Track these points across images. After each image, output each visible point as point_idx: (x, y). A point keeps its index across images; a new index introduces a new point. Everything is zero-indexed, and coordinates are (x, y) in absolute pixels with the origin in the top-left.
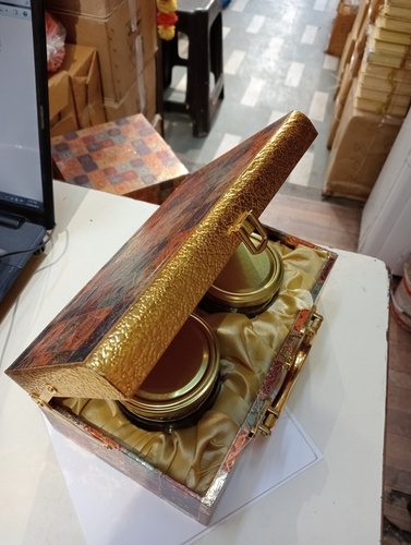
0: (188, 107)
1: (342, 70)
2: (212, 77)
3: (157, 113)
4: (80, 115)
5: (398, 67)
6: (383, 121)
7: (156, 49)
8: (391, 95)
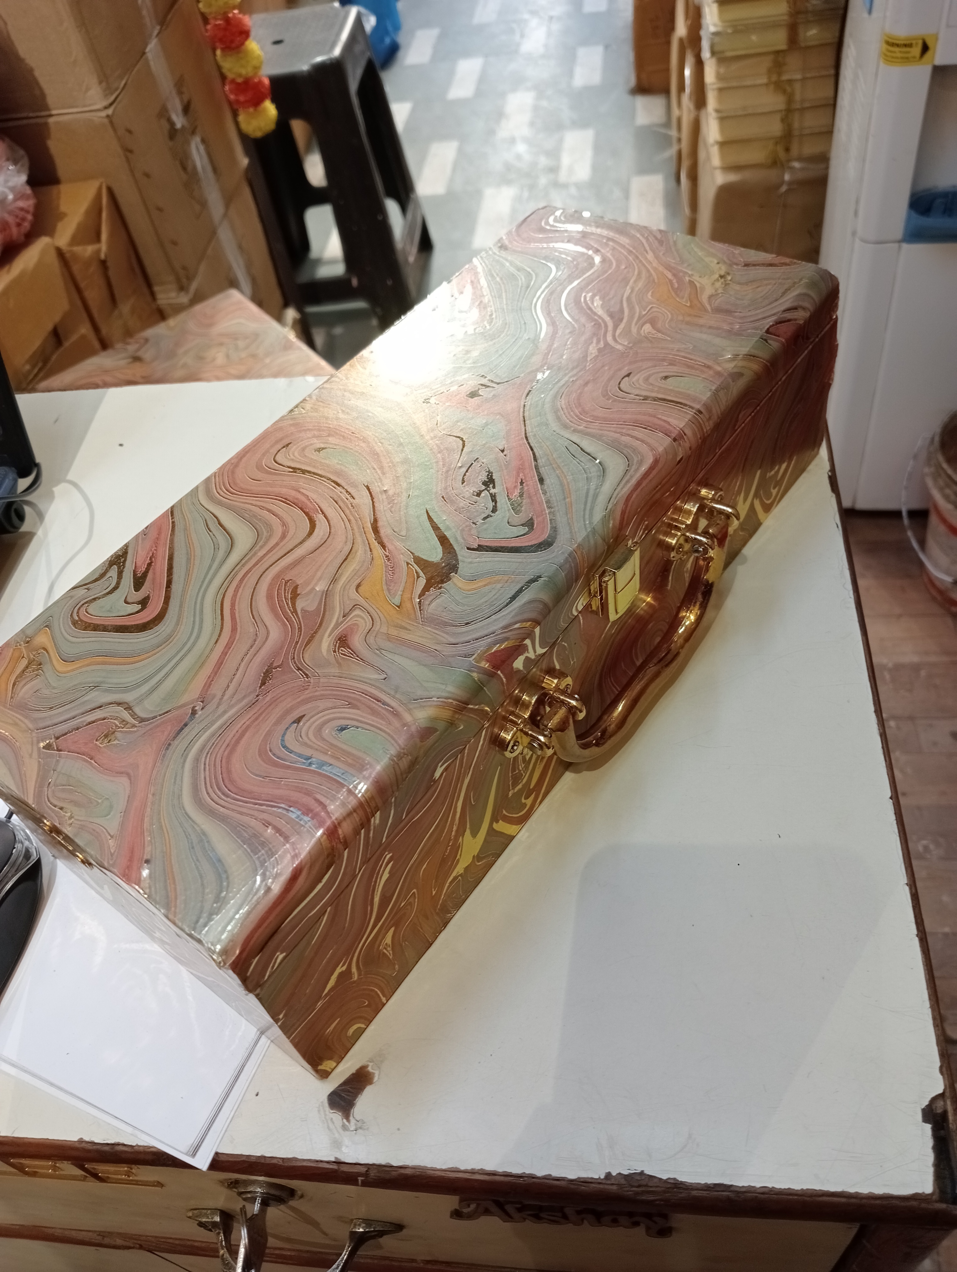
0: (355, 282)
1: (676, 112)
2: (392, 207)
3: (286, 305)
4: (104, 331)
5: (784, 47)
6: (787, 177)
7: (245, 161)
8: (788, 114)
